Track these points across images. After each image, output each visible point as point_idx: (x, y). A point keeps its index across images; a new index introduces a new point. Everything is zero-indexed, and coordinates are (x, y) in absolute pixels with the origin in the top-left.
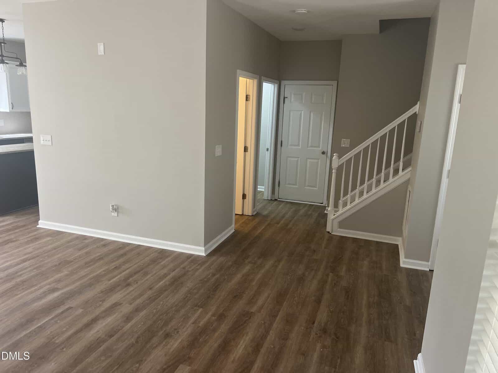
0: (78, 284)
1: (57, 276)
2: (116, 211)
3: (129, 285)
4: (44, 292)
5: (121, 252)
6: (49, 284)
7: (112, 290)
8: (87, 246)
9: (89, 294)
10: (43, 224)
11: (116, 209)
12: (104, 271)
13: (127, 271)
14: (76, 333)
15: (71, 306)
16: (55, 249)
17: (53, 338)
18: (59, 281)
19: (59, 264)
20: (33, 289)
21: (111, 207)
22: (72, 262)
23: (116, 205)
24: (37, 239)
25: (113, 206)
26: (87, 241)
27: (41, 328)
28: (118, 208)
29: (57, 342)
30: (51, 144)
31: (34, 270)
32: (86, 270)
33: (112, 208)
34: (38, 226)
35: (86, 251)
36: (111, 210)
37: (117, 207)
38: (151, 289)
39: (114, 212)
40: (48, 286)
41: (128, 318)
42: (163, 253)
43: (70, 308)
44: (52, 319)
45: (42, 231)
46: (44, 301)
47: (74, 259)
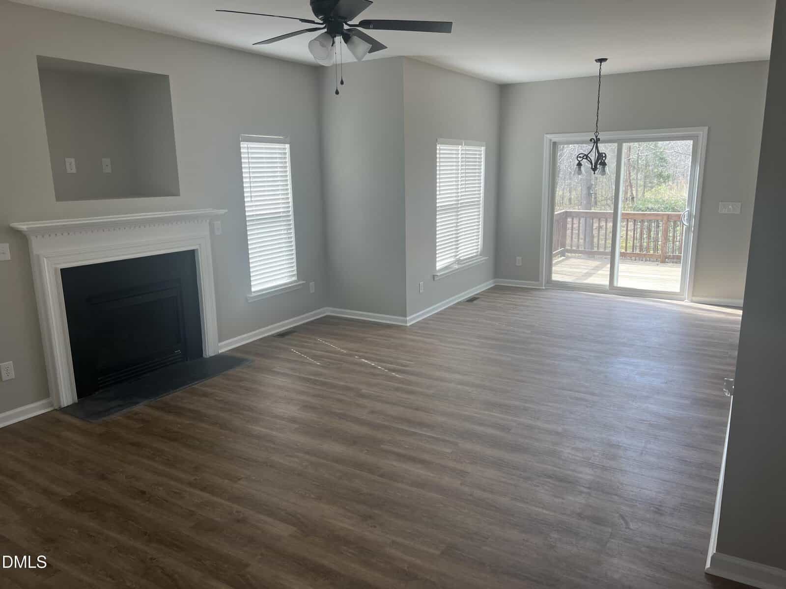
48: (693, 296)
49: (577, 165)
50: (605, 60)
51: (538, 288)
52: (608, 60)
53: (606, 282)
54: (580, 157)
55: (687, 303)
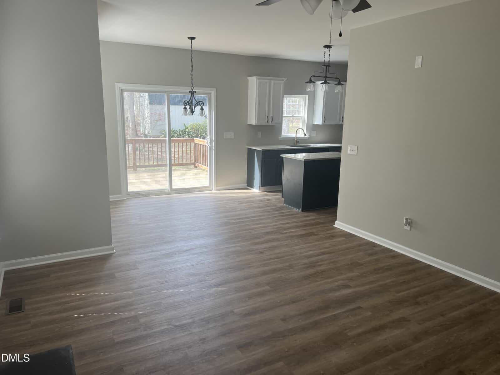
0: (367, 287)
1: (350, 275)
2: (409, 225)
3: (417, 303)
4: (338, 286)
5: (410, 268)
6: (343, 280)
7: (400, 303)
8: (376, 253)
9: (378, 300)
10: (339, 225)
11: (409, 223)
12: (392, 282)
13: (417, 289)
14: (365, 333)
15: (361, 306)
16: (348, 249)
17: (346, 330)
18: (351, 279)
19: (351, 264)
20: (330, 280)
21: (405, 220)
22: (362, 265)
23: (410, 219)
24: (332, 237)
25: (407, 219)
26: (377, 249)
27: (335, 318)
28: (412, 222)
29: (349, 334)
30: (356, 154)
31: (331, 264)
32: (375, 276)
33: (405, 222)
34: (334, 226)
35: (375, 257)
36: (404, 222)
37: (410, 221)
38: (442, 315)
39: (407, 226)
40: (342, 282)
41: (417, 338)
42: (458, 281)
43: (360, 308)
44: (345, 312)
45: (337, 231)
46: (337, 294)
47: (365, 263)
48: (217, 187)
49: (184, 109)
50: (194, 38)
51: (122, 199)
52: (196, 39)
53: (167, 187)
54: (186, 103)
55: (213, 191)
